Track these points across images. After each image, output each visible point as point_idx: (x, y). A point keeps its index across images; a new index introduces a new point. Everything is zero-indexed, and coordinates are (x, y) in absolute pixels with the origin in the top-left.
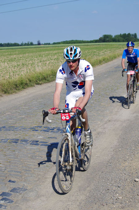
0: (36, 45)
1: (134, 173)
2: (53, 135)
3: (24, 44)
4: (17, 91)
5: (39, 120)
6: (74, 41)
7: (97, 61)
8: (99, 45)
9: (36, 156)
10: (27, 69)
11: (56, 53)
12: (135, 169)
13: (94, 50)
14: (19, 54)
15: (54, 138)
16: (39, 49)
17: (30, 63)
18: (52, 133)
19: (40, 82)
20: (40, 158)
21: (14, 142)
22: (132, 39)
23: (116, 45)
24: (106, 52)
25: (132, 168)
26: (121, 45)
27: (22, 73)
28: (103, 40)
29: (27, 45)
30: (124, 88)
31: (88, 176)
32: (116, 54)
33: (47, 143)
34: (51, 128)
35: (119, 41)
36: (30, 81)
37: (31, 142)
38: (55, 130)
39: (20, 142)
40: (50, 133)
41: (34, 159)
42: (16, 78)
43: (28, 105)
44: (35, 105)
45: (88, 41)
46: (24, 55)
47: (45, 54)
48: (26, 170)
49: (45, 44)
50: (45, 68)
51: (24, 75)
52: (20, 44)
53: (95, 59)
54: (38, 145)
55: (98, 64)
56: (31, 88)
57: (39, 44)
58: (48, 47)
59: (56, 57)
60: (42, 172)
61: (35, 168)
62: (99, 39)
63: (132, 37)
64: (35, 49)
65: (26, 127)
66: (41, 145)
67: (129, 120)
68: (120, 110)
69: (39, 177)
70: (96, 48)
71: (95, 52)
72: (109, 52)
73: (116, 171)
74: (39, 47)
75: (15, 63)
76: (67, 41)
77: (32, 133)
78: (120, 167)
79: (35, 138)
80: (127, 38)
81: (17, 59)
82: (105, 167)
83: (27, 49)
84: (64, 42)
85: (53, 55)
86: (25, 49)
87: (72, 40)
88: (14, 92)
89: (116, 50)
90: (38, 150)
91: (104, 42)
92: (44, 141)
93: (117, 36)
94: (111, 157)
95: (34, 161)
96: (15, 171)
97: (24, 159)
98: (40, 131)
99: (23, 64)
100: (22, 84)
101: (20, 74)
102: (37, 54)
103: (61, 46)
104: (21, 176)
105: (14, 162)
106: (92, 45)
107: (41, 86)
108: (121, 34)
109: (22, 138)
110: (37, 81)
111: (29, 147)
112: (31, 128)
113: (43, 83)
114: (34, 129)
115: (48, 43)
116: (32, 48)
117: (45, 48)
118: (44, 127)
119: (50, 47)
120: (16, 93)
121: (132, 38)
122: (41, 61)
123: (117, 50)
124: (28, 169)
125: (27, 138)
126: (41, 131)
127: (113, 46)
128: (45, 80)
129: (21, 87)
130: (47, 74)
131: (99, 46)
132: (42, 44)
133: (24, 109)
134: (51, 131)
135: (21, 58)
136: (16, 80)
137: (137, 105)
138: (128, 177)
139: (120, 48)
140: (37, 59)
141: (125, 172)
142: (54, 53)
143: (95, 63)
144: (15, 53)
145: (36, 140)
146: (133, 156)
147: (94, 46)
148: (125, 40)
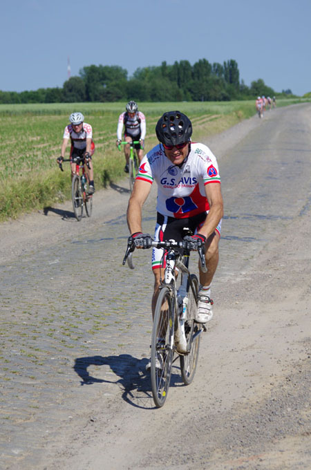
7: (27, 192)
8: (59, 112)
22: (217, 88)
28: (84, 92)
45: (12, 94)
53: (17, 181)
55: (33, 207)
62: (67, 85)
63: (217, 77)
70: (43, 126)
71: (30, 147)
80: (192, 81)
91: (88, 100)
93: (147, 71)
106: (26, 113)
108: (164, 63)
121: (217, 82)
131: (63, 117)
143: (15, 202)
147: (38, 117)
148: (181, 91)
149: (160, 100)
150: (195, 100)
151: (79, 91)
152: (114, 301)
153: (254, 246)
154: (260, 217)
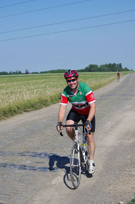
0: (24, 74)
1: (118, 196)
2: (41, 160)
3: (12, 73)
4: (5, 118)
5: (26, 145)
6: (61, 70)
8: (85, 74)
9: (23, 180)
10: (15, 97)
11: (43, 82)
12: (120, 193)
13: (81, 80)
14: (7, 82)
15: (41, 163)
16: (27, 78)
17: (18, 91)
18: (39, 158)
19: (28, 110)
20: (28, 181)
21: (3, 166)
22: (117, 69)
23: (102, 74)
24: (92, 81)
25: (117, 192)
26: (106, 74)
27: (11, 101)
28: (89, 70)
29: (16, 74)
30: (109, 116)
31: (74, 199)
32: (102, 83)
33: (34, 167)
34: (38, 154)
35: (104, 71)
36: (18, 108)
37: (19, 167)
38: (43, 155)
39: (8, 166)
40: (37, 158)
41: (22, 183)
42: (5, 105)
43: (17, 131)
44: (23, 132)
46: (13, 83)
47: (33, 83)
48: (15, 193)
49: (33, 73)
50: (33, 96)
51: (13, 103)
52: (9, 73)
54: (25, 169)
56: (19, 115)
57: (27, 73)
58: (36, 76)
59: (43, 85)
60: (30, 195)
61: (23, 191)
62: (85, 68)
63: (117, 67)
64: (23, 78)
65: (14, 152)
66: (29, 169)
67: (114, 146)
68: (106, 136)
69: (27, 199)
70: (82, 77)
72: (94, 81)
73: (101, 195)
74: (27, 76)
75: (3, 91)
76: (54, 70)
77: (20, 158)
78: (105, 191)
79: (23, 163)
80: (112, 68)
81: (5, 87)
82: (90, 190)
83: (15, 78)
84: (51, 71)
85: (40, 83)
86: (14, 78)
87: (59, 70)
88: (2, 119)
89: (101, 79)
90: (26, 174)
91: (90, 72)
92: (32, 166)
93: (103, 65)
94: (96, 181)
95: (22, 184)
96: (3, 194)
97: (12, 183)
98: (27, 156)
99: (11, 92)
100: (10, 111)
101: (9, 102)
102: (25, 82)
103: (48, 75)
104: (10, 199)
105: (3, 185)
107: (28, 113)
108: (106, 64)
109: (10, 163)
110: (24, 109)
111: (17, 171)
112: (19, 153)
113: (31, 111)
114: (22, 154)
115: (36, 72)
116: (20, 76)
117: (33, 77)
118: (32, 153)
119: (38, 76)
120: (4, 119)
121: (117, 68)
122: (29, 90)
123: (103, 80)
124: (16, 192)
125: (15, 163)
126: (29, 156)
127: (98, 75)
128: (33, 107)
129: (10, 114)
130: (35, 102)
131: (86, 75)
132: (30, 73)
133: (12, 135)
134: (39, 156)
135: (10, 87)
136: (5, 107)
137: (122, 132)
138: (112, 200)
139: (106, 77)
140: (25, 87)
141: (109, 196)
142: (41, 82)
144: (4, 81)
145: (24, 165)
146: (118, 180)
147: (81, 75)
148: (110, 70)
149: (105, 71)
150: (112, 71)
151: (88, 70)
152: (105, 111)
153: (131, 101)
154: (131, 95)
